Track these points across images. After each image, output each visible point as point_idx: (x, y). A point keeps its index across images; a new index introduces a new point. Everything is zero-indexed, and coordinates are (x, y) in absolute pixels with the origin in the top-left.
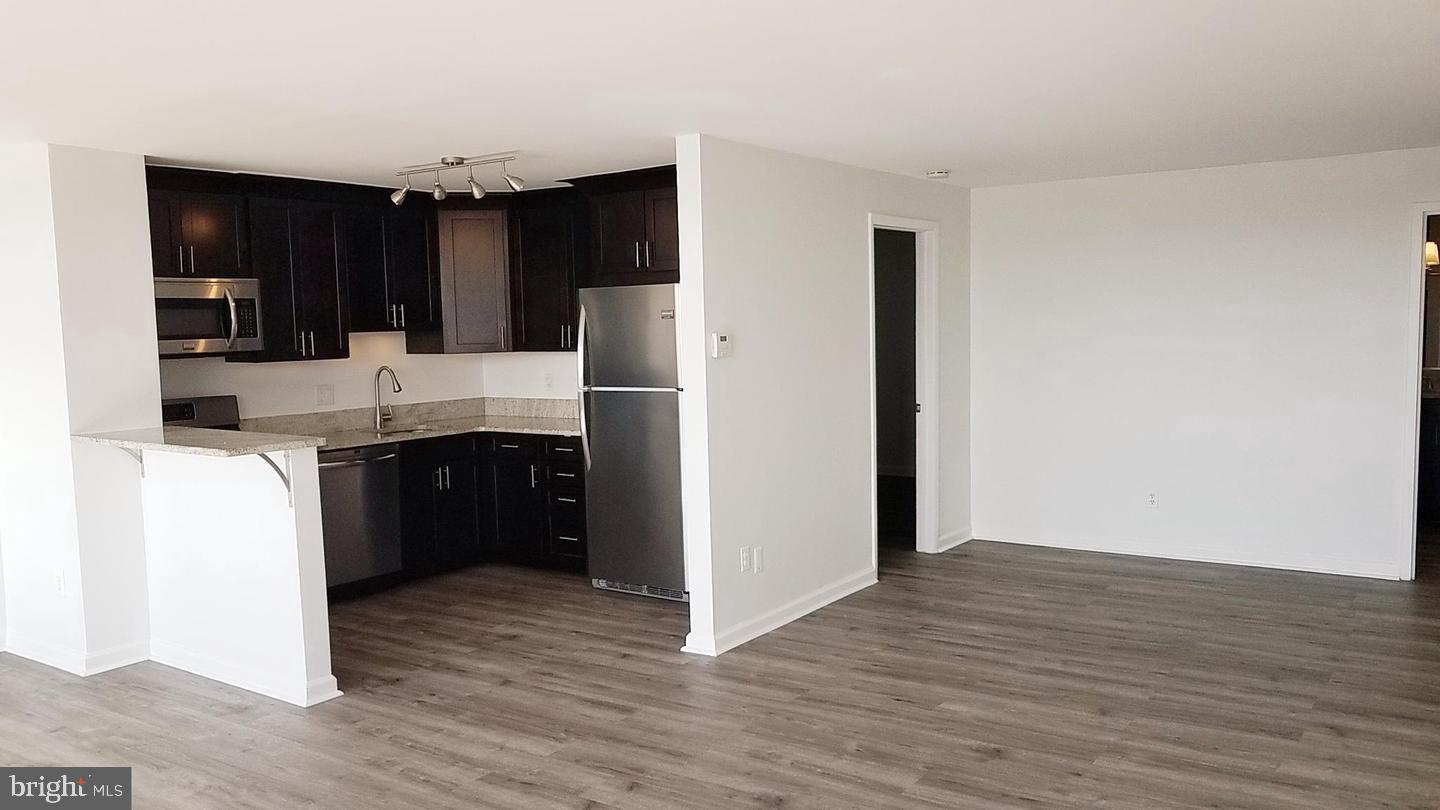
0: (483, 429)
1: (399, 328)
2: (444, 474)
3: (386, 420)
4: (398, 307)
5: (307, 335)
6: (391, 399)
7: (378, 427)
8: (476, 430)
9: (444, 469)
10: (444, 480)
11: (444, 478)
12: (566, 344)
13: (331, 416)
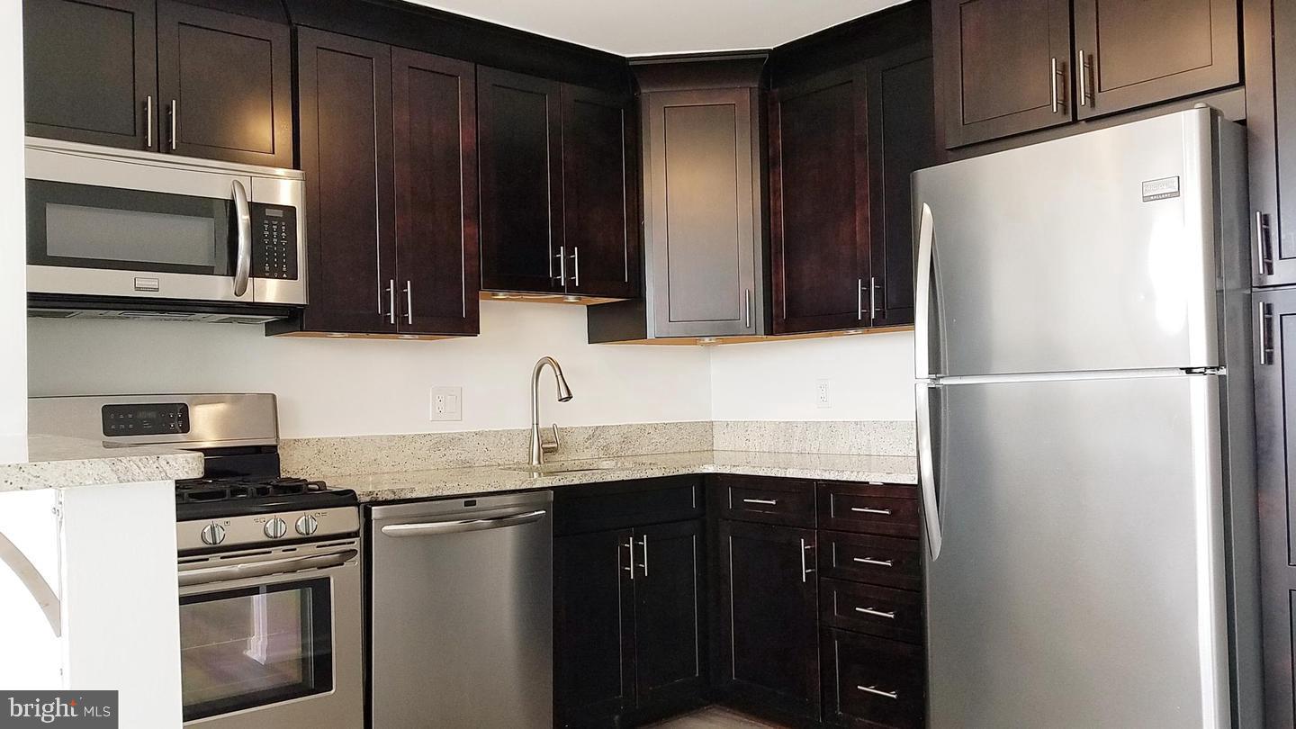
0: (710, 469)
1: (571, 289)
2: (639, 550)
3: (548, 451)
4: (569, 252)
5: (400, 287)
6: (556, 416)
7: (535, 462)
8: (697, 471)
9: (638, 538)
10: (639, 559)
11: (636, 555)
12: (866, 314)
13: (454, 440)
